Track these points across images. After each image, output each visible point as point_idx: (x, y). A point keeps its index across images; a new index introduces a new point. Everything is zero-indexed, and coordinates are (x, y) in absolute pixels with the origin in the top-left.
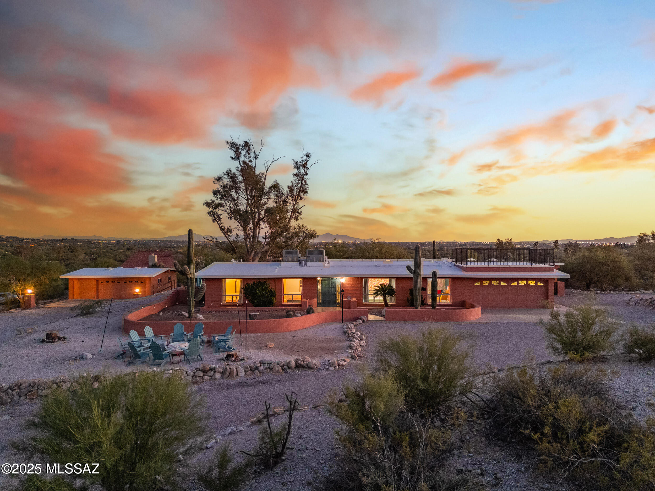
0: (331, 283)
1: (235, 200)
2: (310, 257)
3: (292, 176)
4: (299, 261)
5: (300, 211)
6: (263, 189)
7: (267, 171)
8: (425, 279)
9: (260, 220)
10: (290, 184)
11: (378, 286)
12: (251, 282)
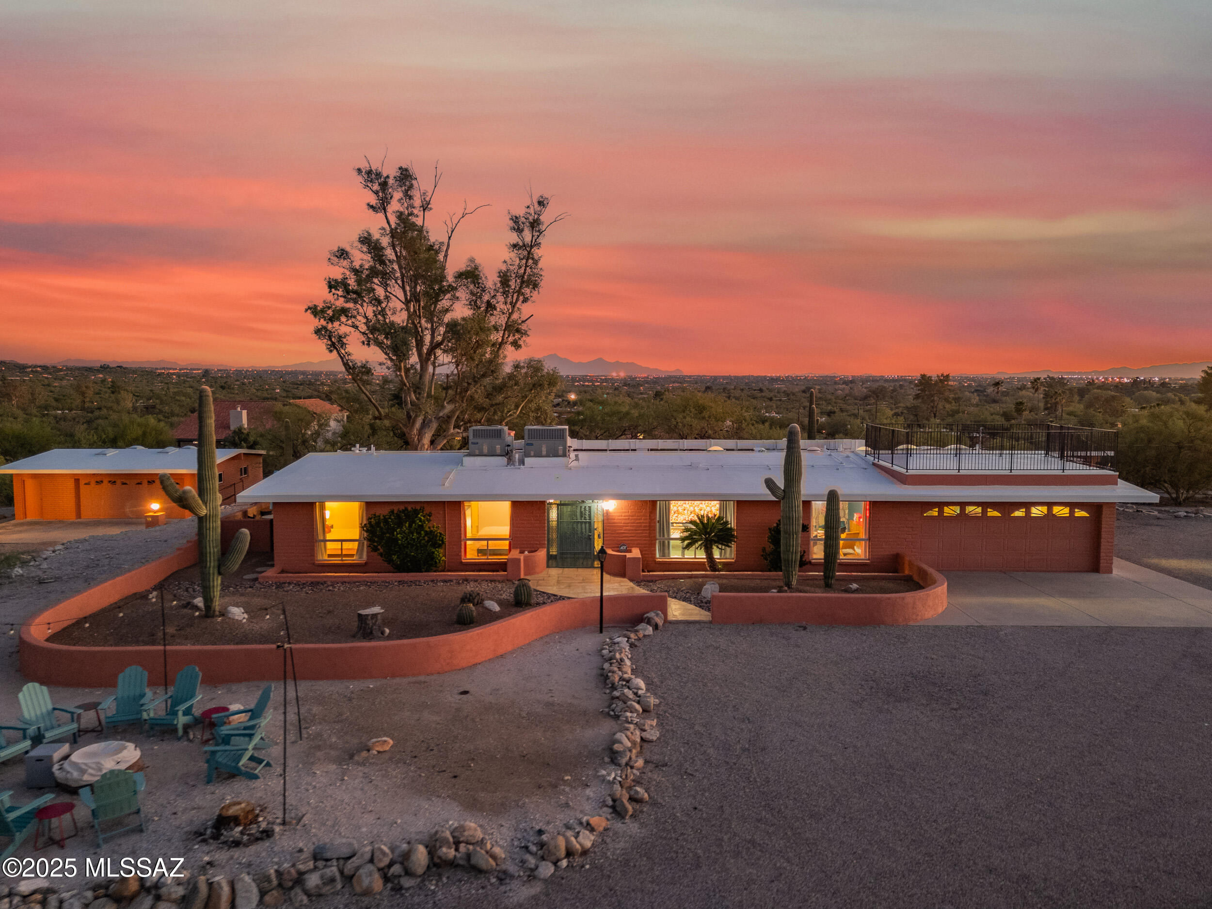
0: (581, 512)
1: (379, 302)
2: (532, 445)
3: (506, 249)
4: (507, 453)
5: (524, 327)
6: (443, 278)
7: (450, 238)
8: (807, 504)
9: (434, 346)
10: (504, 268)
11: (692, 522)
12: (383, 512)
